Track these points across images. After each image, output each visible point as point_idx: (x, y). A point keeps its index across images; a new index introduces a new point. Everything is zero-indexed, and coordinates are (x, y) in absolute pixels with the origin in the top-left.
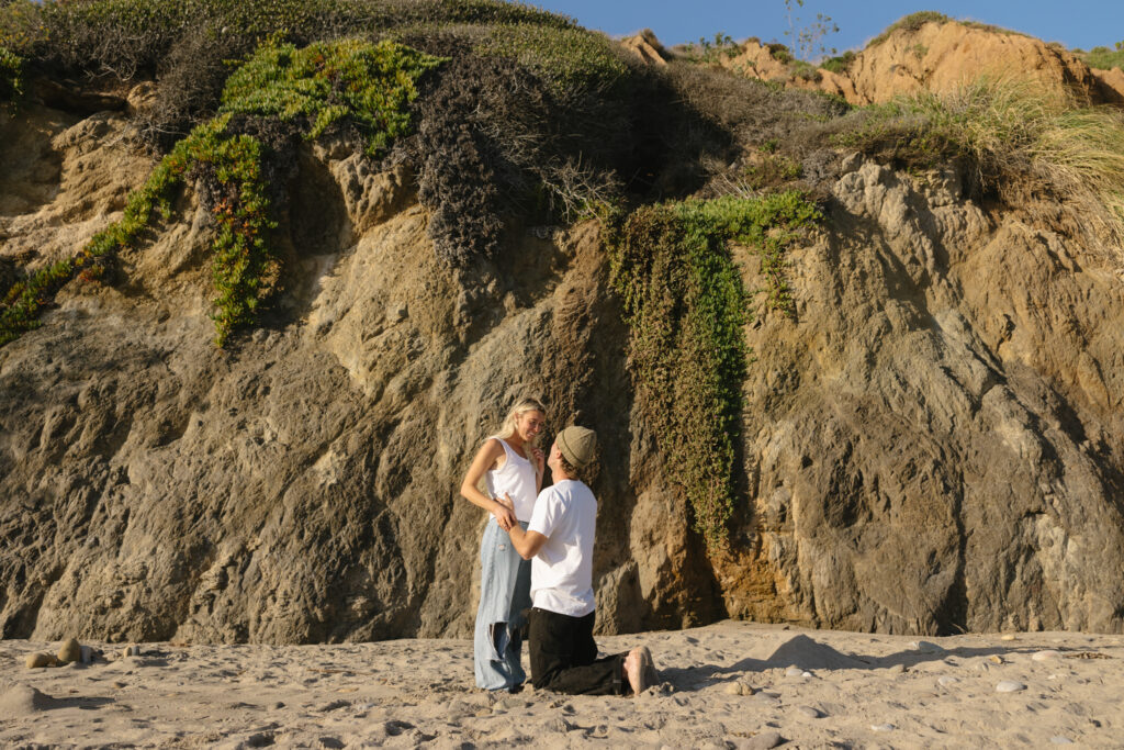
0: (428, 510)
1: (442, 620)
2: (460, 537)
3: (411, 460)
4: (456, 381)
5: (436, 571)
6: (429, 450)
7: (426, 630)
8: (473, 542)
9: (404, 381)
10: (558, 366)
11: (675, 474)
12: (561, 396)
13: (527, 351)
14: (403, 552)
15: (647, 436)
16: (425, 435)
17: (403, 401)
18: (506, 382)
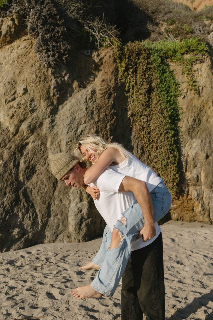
0: (46, 185)
1: (56, 234)
2: (62, 197)
3: (35, 162)
4: (54, 123)
5: (51, 213)
6: (44, 157)
7: (49, 239)
8: (68, 199)
9: (29, 124)
10: (101, 116)
11: (153, 163)
12: (104, 130)
13: (87, 108)
14: (35, 205)
15: (140, 147)
16: (41, 150)
17: (29, 134)
18: (78, 124)
